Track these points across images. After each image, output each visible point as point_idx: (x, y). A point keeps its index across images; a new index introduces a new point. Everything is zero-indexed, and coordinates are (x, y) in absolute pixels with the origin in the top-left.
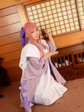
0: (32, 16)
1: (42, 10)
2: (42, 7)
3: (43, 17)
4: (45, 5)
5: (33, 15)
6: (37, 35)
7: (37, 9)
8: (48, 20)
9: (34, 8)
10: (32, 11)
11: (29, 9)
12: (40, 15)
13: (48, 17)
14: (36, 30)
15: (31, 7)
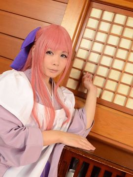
0: (92, 31)
1: (123, 31)
2: (129, 24)
3: (115, 47)
5: (97, 30)
6: (55, 68)
7: (112, 23)
8: (125, 61)
9: (108, 16)
10: (100, 20)
11: (95, 12)
14: (62, 56)
15: (104, 10)
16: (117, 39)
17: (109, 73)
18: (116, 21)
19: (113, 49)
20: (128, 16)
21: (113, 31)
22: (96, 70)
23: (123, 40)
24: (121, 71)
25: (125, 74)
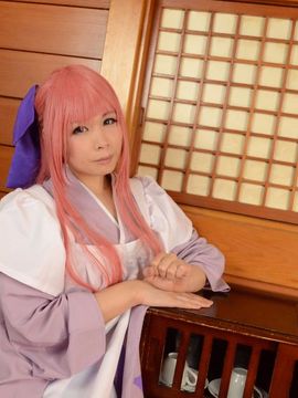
1: (235, 49)
2: (245, 31)
3: (224, 84)
4: (265, 28)
5: (180, 55)
7: (210, 34)
10: (184, 32)
11: (172, 18)
12: (218, 71)
13: (253, 99)
15: (189, 10)
16: (224, 66)
17: (219, 142)
18: (217, 29)
19: (221, 88)
20: (240, 14)
21: (215, 52)
22: (193, 138)
23: (239, 67)
24: (244, 134)
25: (253, 138)
